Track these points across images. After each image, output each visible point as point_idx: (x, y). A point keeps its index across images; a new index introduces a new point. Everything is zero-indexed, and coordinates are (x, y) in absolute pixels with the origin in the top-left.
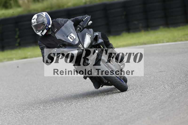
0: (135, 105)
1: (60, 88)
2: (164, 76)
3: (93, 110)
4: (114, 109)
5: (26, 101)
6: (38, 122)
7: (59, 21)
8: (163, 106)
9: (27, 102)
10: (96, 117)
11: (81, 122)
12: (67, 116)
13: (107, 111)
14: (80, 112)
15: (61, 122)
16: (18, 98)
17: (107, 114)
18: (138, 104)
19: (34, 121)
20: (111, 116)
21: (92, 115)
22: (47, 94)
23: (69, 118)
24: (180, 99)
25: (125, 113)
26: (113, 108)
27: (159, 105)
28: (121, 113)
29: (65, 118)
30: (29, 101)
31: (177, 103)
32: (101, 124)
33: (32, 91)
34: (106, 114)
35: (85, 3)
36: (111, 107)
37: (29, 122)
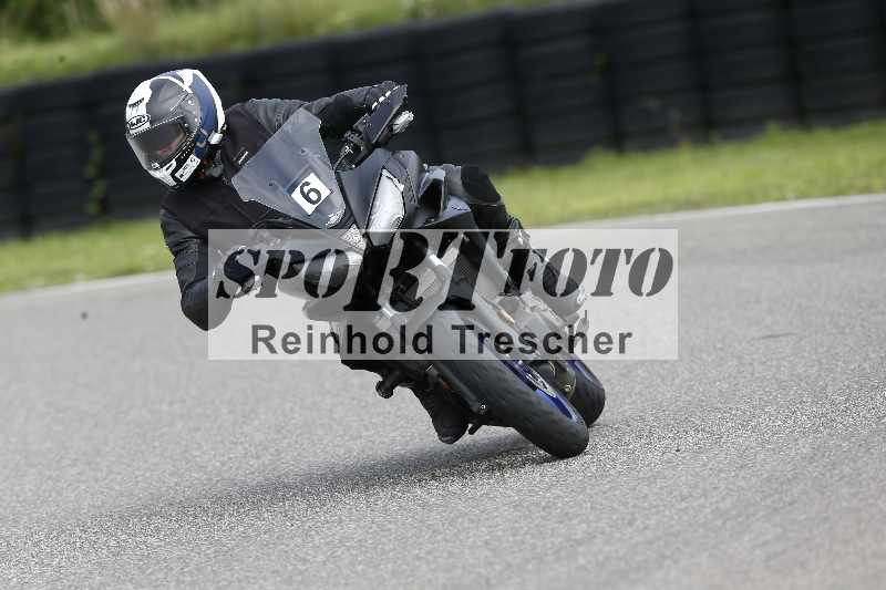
0: (650, 497)
1: (296, 415)
2: (784, 359)
3: (452, 515)
4: (550, 513)
5: (137, 473)
6: (191, 573)
7: (262, 114)
8: (781, 499)
9: (140, 479)
10: (467, 551)
11: (394, 574)
12: (327, 544)
13: (516, 522)
14: (389, 526)
15: (301, 573)
16: (98, 460)
17: (515, 535)
18: (661, 488)
19: (172, 569)
20: (534, 546)
21: (445, 540)
22: (236, 443)
23: (339, 556)
24: (859, 464)
25: (603, 533)
26: (544, 509)
27: (761, 495)
28: (581, 530)
29: (321, 558)
30: (148, 474)
31: (848, 483)
32: (488, 582)
33: (165, 430)
34: (511, 539)
35: (415, 13)
36: (537, 504)
37: (151, 574)
